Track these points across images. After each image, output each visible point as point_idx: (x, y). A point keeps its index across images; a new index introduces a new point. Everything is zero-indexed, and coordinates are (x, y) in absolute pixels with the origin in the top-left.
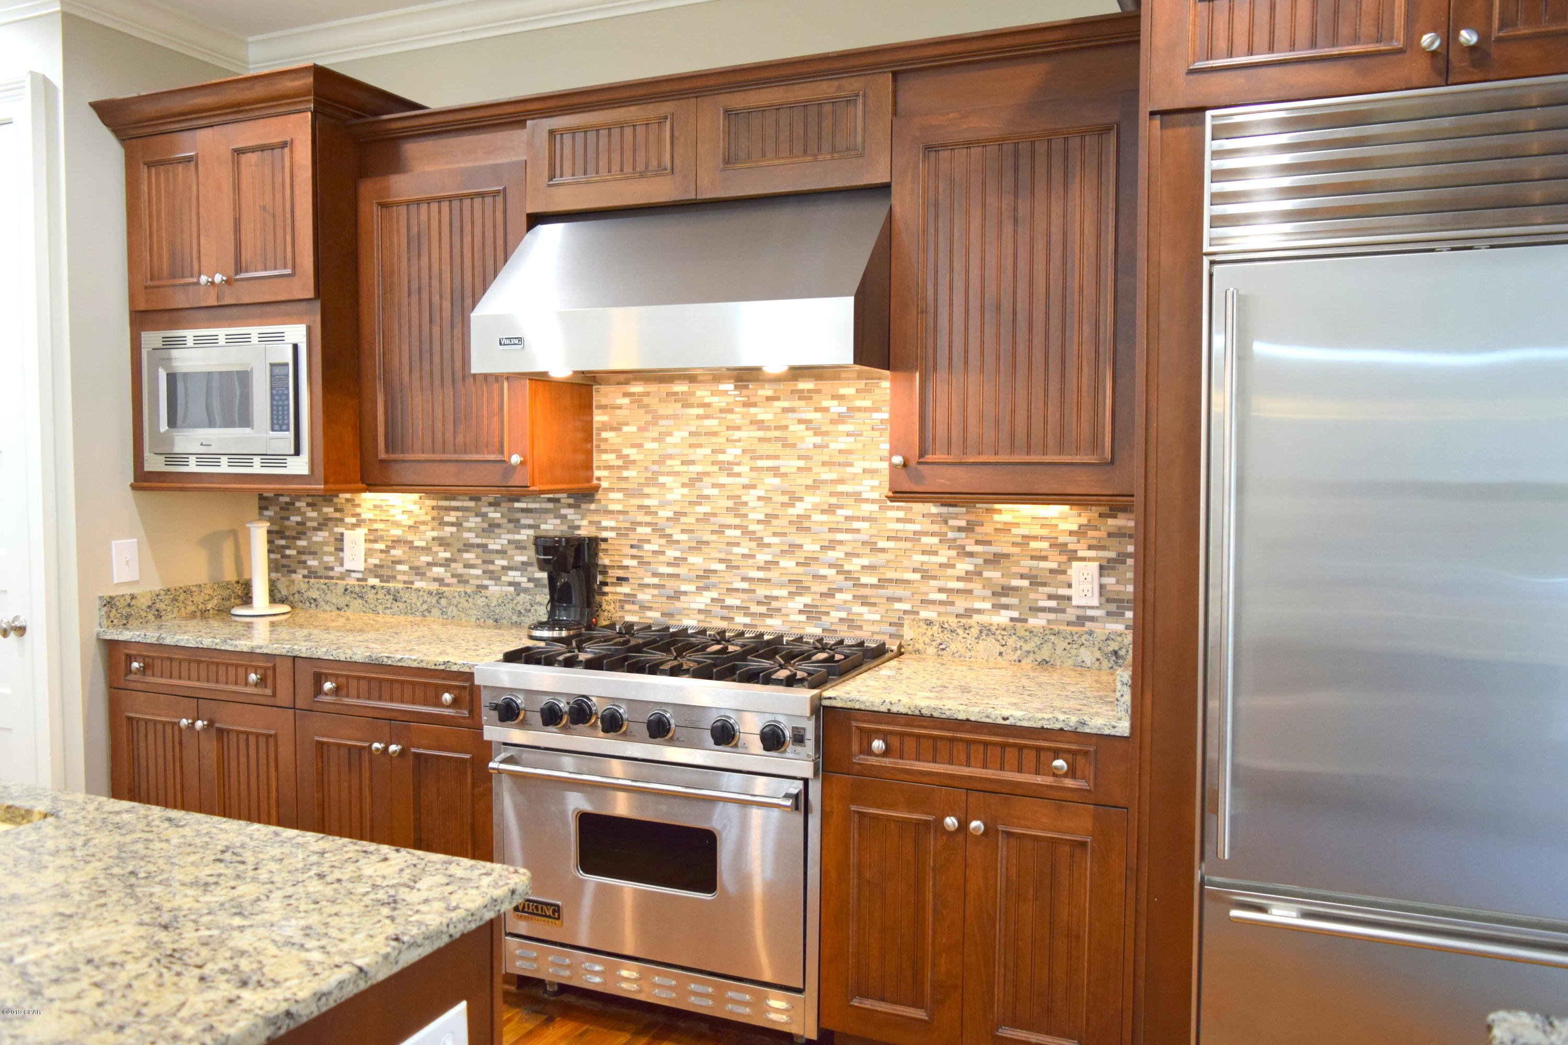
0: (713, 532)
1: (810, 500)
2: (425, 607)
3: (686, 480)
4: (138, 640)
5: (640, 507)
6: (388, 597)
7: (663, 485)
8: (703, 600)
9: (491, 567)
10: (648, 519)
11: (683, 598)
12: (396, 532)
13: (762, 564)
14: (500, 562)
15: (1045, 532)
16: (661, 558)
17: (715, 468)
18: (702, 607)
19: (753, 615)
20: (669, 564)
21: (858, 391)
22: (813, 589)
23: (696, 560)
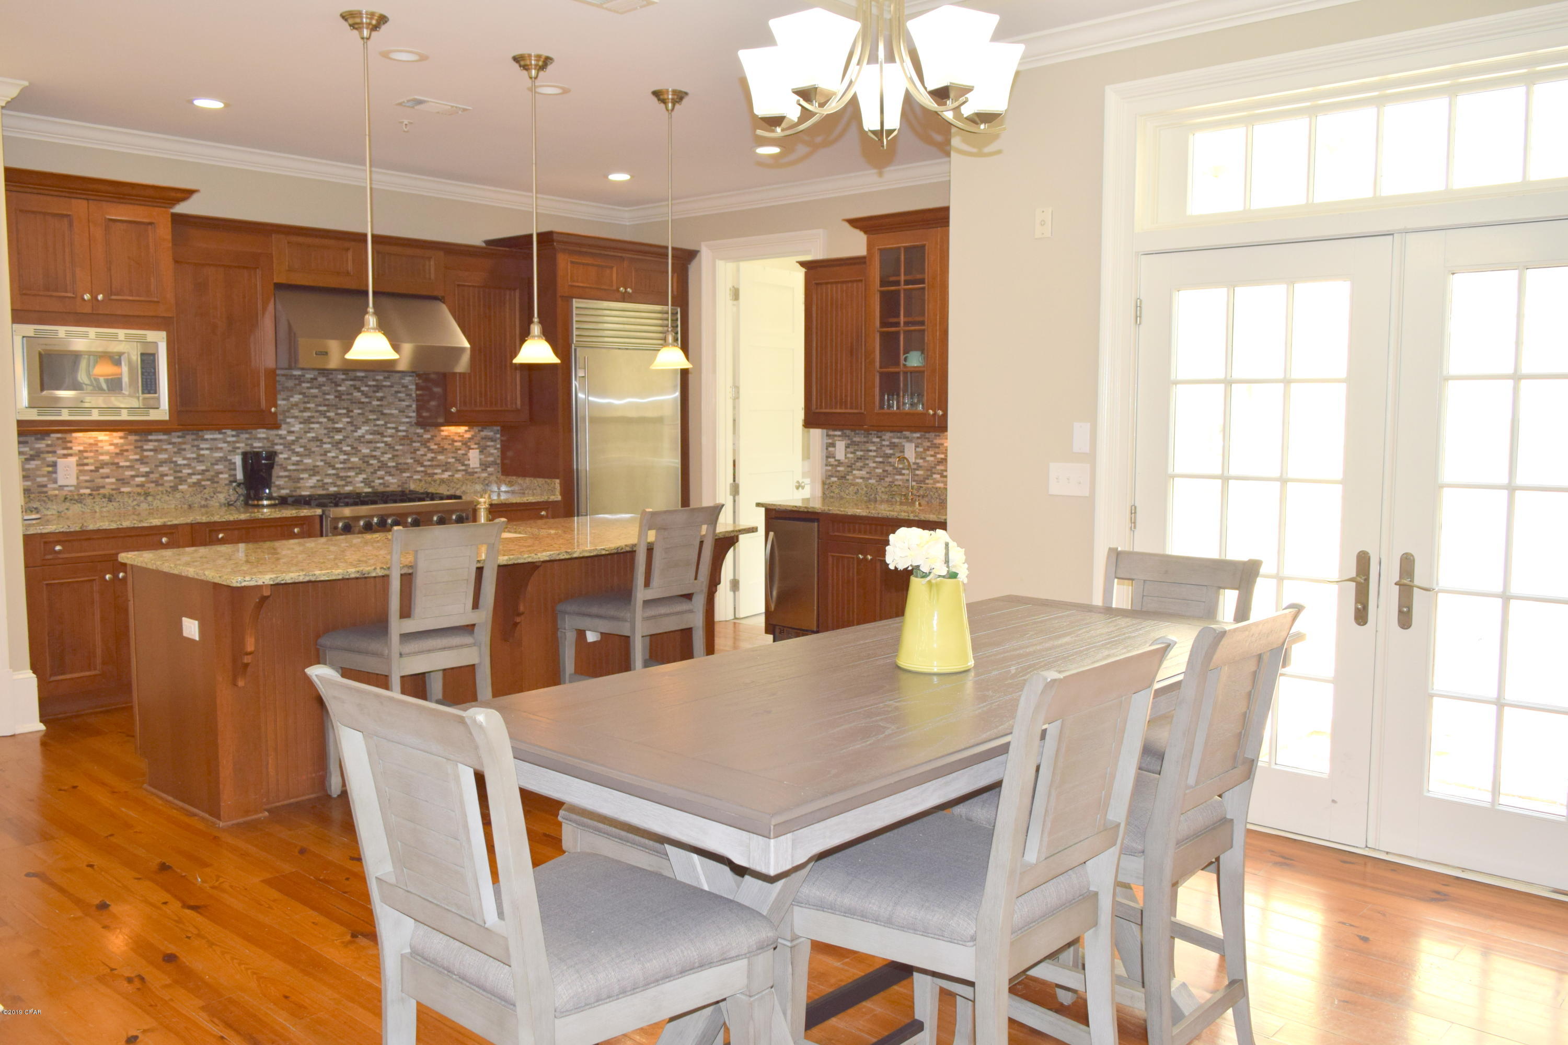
0: (317, 446)
1: (364, 429)
2: (135, 503)
3: (302, 420)
4: (61, 530)
5: (277, 435)
6: (104, 500)
7: (289, 423)
8: (313, 481)
9: (180, 475)
10: (281, 441)
11: (301, 481)
12: (106, 458)
13: (342, 461)
14: (186, 471)
15: (460, 439)
16: (289, 462)
17: (317, 414)
18: (311, 485)
19: (338, 486)
20: (294, 464)
21: (385, 378)
22: (367, 470)
23: (308, 461)
